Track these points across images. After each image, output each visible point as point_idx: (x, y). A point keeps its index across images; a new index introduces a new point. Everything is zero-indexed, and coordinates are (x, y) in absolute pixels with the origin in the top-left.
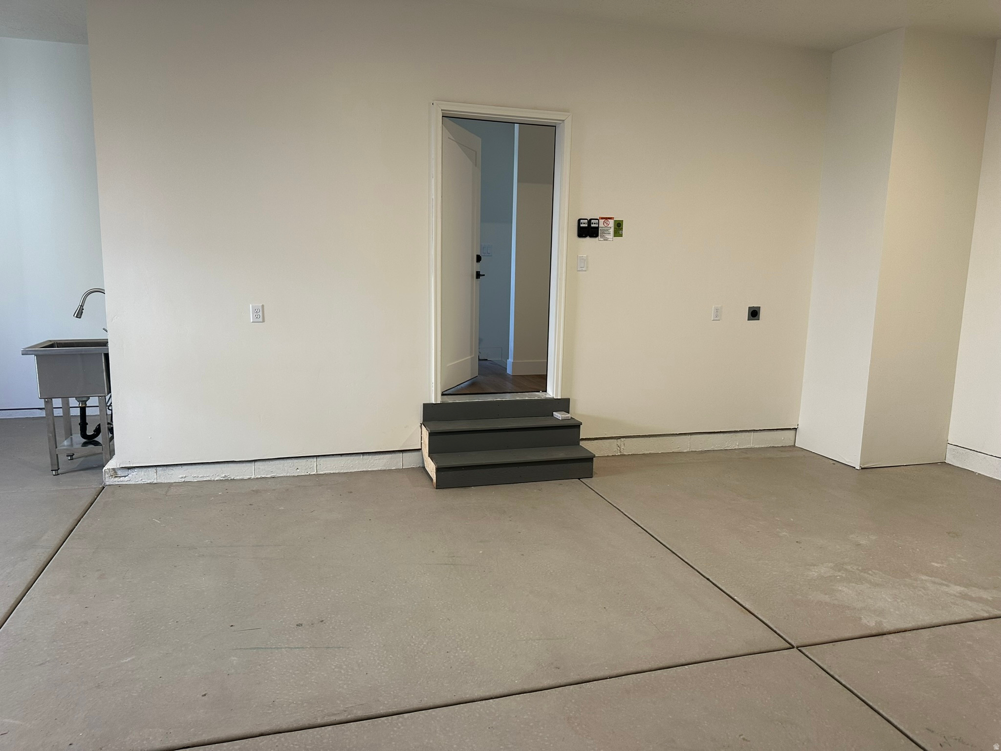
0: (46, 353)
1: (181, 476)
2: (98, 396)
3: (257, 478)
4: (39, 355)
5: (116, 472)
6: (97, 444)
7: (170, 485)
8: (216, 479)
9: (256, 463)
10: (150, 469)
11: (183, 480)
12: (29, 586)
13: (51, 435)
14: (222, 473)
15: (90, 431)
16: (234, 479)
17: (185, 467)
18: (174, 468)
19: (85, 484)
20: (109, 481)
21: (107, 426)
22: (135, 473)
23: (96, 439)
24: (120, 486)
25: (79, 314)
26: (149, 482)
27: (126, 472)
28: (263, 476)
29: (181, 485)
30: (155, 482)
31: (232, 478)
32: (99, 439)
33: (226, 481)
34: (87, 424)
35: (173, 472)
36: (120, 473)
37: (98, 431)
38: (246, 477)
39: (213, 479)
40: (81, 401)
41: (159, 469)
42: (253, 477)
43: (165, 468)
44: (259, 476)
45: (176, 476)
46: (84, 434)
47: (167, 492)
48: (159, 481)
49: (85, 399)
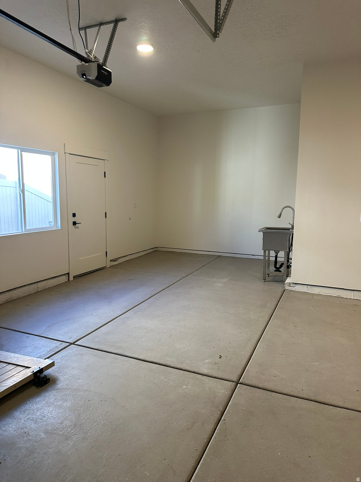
0: (267, 231)
1: (318, 291)
2: (285, 251)
3: (354, 299)
4: (264, 232)
5: (290, 284)
6: (280, 271)
7: (313, 294)
8: (334, 296)
9: (355, 292)
10: (305, 286)
11: (319, 293)
12: (268, 322)
13: (264, 265)
14: (338, 293)
15: (278, 266)
16: (342, 297)
17: (320, 287)
18: (316, 287)
19: (277, 288)
20: (287, 288)
21: (286, 264)
22: (298, 286)
23: (280, 269)
24: (292, 291)
25: (279, 217)
26: (304, 291)
27: (294, 285)
28: (357, 299)
29: (318, 296)
30: (306, 292)
31: (342, 296)
32: (282, 269)
33: (339, 297)
34: (277, 263)
35: (314, 289)
36: (292, 285)
37: (281, 266)
38: (349, 298)
39: (332, 295)
40: (276, 253)
41: (309, 286)
42: (352, 298)
43: (311, 286)
44: (356, 298)
45: (316, 291)
46: (275, 267)
47: (313, 297)
48: (308, 292)
49: (277, 252)
